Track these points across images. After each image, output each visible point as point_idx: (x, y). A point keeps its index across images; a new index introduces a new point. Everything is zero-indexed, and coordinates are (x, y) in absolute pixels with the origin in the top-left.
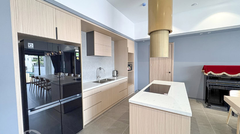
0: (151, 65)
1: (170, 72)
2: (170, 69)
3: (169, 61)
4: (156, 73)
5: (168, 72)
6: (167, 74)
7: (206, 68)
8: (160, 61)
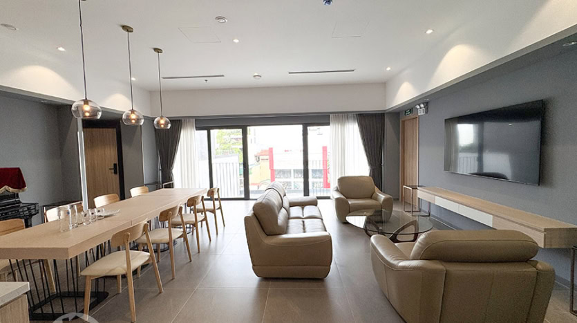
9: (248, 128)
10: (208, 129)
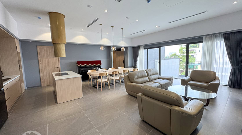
0: (40, 63)
1: (58, 67)
2: (58, 65)
3: (57, 59)
4: (46, 69)
5: (57, 67)
6: (56, 69)
7: (78, 63)
8: (49, 59)
9: (161, 47)
10: (148, 49)
